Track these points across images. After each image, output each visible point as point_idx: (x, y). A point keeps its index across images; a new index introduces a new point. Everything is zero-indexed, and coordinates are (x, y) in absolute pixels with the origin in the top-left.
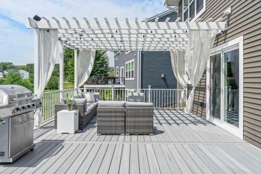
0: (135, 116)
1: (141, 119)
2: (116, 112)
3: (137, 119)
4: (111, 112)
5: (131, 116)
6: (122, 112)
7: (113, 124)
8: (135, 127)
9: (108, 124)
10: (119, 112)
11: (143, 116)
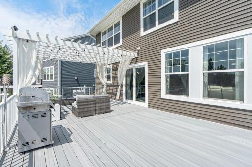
0: (101, 103)
1: (104, 104)
2: (90, 102)
3: (102, 104)
4: (87, 102)
5: (99, 103)
6: (93, 101)
7: (89, 109)
8: (101, 109)
9: (86, 110)
10: (91, 101)
11: (106, 102)
